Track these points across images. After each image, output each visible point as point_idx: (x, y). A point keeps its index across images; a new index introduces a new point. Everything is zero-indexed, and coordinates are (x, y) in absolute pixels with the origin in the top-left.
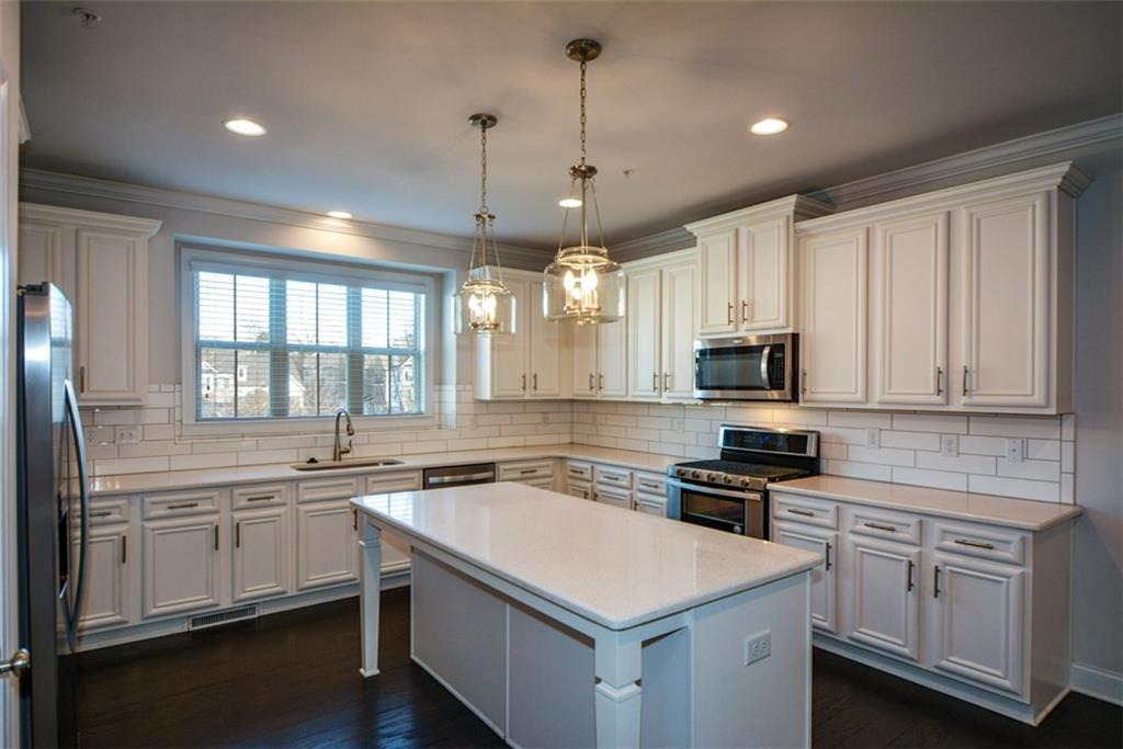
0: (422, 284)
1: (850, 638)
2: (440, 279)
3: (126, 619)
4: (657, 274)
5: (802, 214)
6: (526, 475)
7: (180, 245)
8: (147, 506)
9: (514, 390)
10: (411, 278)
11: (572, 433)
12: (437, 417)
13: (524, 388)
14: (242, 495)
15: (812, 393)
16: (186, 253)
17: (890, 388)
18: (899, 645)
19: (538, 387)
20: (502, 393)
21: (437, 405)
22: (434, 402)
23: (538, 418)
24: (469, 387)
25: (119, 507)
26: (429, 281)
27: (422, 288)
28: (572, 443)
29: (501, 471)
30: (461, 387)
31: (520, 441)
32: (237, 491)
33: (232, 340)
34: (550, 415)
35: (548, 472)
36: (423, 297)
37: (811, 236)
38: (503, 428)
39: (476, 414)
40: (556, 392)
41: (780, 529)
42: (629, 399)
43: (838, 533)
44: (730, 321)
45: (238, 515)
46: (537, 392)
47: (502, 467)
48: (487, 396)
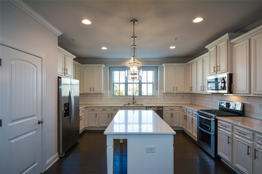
0: (154, 69)
1: (234, 166)
2: (157, 67)
3: (97, 126)
4: (202, 60)
5: (231, 38)
6: (171, 110)
7: (110, 67)
8: (100, 109)
9: (171, 90)
10: (151, 68)
11: (191, 101)
12: (157, 96)
13: (174, 90)
14: (113, 108)
15: (235, 91)
16: (111, 68)
17: (256, 89)
18: (246, 172)
19: (178, 90)
20: (167, 91)
21: (157, 94)
22: (156, 93)
23: (181, 97)
24: (162, 90)
25: (96, 109)
26: (155, 68)
27: (154, 70)
28: (191, 104)
29: (165, 109)
30: (160, 90)
31: (176, 102)
32: (112, 108)
33: (119, 82)
34: (184, 97)
35: (178, 110)
36: (154, 71)
37: (235, 44)
38: (171, 99)
39: (164, 96)
40: (183, 91)
41: (220, 130)
42: (197, 93)
43: (232, 133)
44: (214, 71)
45: (112, 112)
46: (177, 91)
47: (165, 108)
48: (165, 92)
